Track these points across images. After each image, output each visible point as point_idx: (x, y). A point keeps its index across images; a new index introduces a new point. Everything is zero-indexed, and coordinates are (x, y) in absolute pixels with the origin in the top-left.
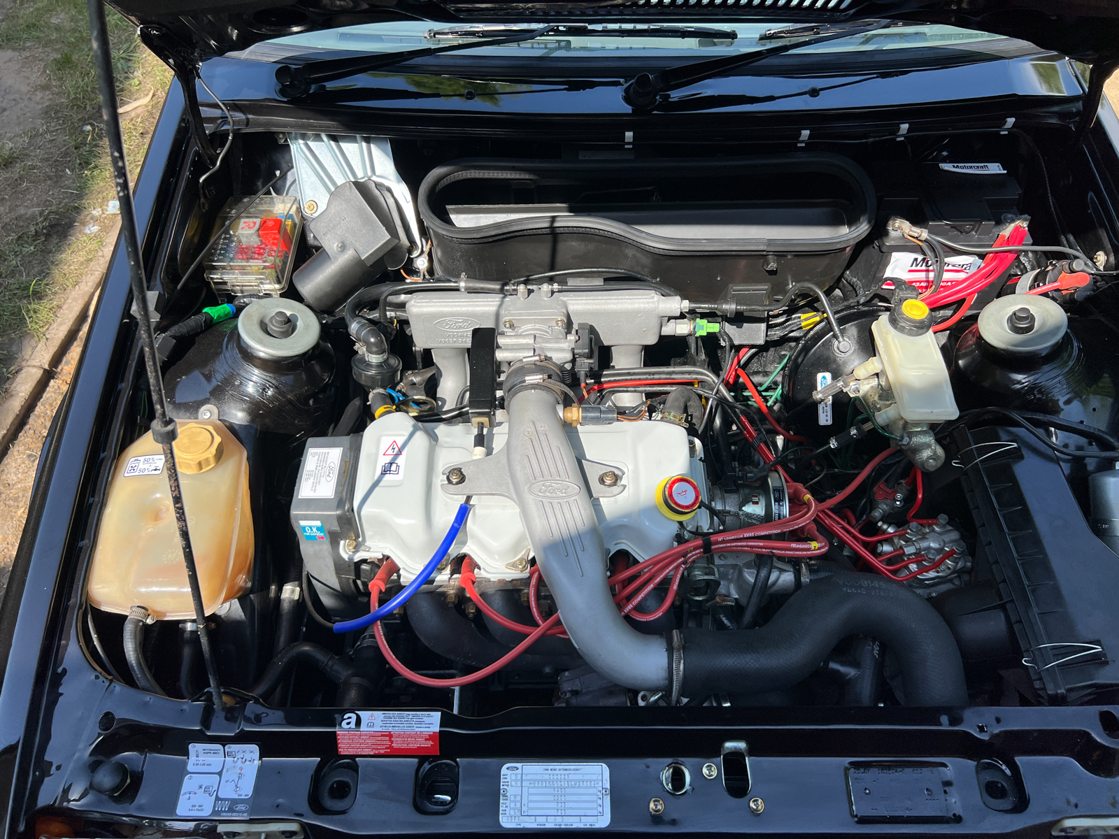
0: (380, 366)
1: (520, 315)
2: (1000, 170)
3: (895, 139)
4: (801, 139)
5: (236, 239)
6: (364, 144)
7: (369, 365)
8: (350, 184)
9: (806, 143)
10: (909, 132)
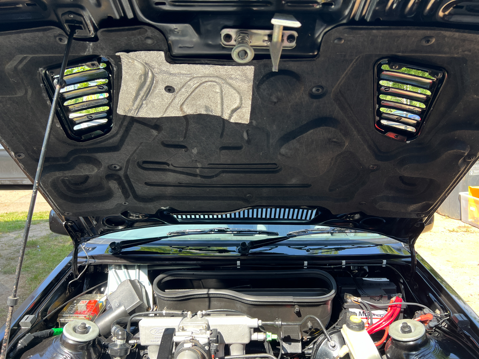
0: (121, 345)
1: (187, 324)
2: (386, 280)
3: (341, 267)
4: (305, 265)
5: (76, 306)
6: (137, 270)
7: (116, 345)
8: (128, 281)
9: (307, 267)
10: (346, 264)
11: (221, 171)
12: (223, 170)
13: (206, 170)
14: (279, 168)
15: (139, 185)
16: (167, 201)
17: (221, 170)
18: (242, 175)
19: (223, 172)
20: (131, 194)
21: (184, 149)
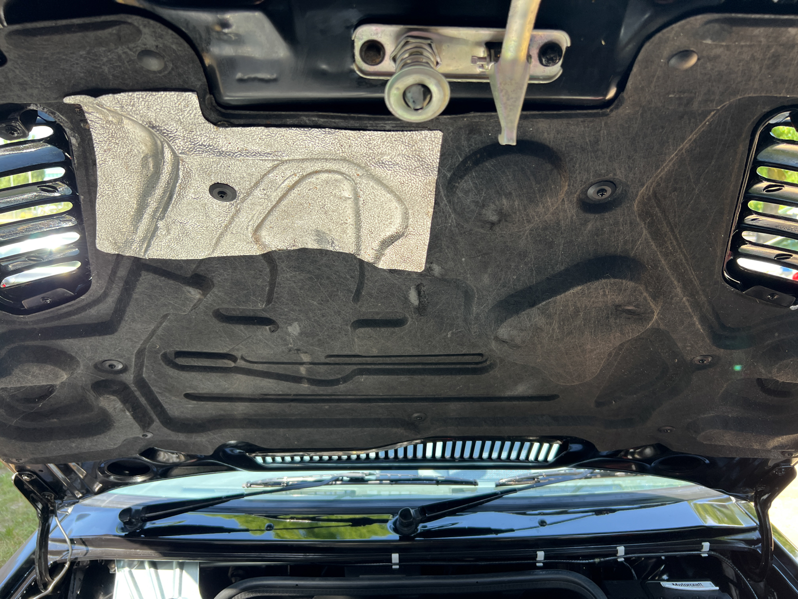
2: (712, 587)
3: (616, 560)
4: (538, 559)
6: (178, 570)
9: (543, 563)
10: (626, 554)
11: (355, 370)
12: (359, 367)
13: (322, 369)
14: (488, 363)
15: (173, 398)
16: (236, 430)
17: (355, 367)
18: (404, 378)
19: (361, 372)
20: (155, 417)
21: (267, 327)
